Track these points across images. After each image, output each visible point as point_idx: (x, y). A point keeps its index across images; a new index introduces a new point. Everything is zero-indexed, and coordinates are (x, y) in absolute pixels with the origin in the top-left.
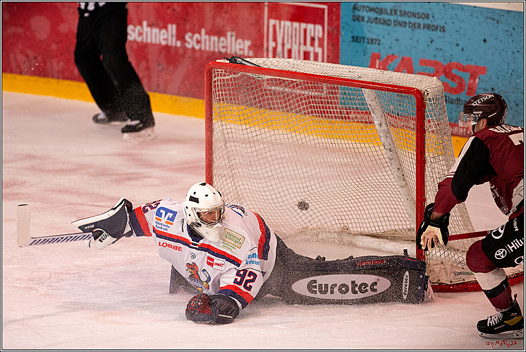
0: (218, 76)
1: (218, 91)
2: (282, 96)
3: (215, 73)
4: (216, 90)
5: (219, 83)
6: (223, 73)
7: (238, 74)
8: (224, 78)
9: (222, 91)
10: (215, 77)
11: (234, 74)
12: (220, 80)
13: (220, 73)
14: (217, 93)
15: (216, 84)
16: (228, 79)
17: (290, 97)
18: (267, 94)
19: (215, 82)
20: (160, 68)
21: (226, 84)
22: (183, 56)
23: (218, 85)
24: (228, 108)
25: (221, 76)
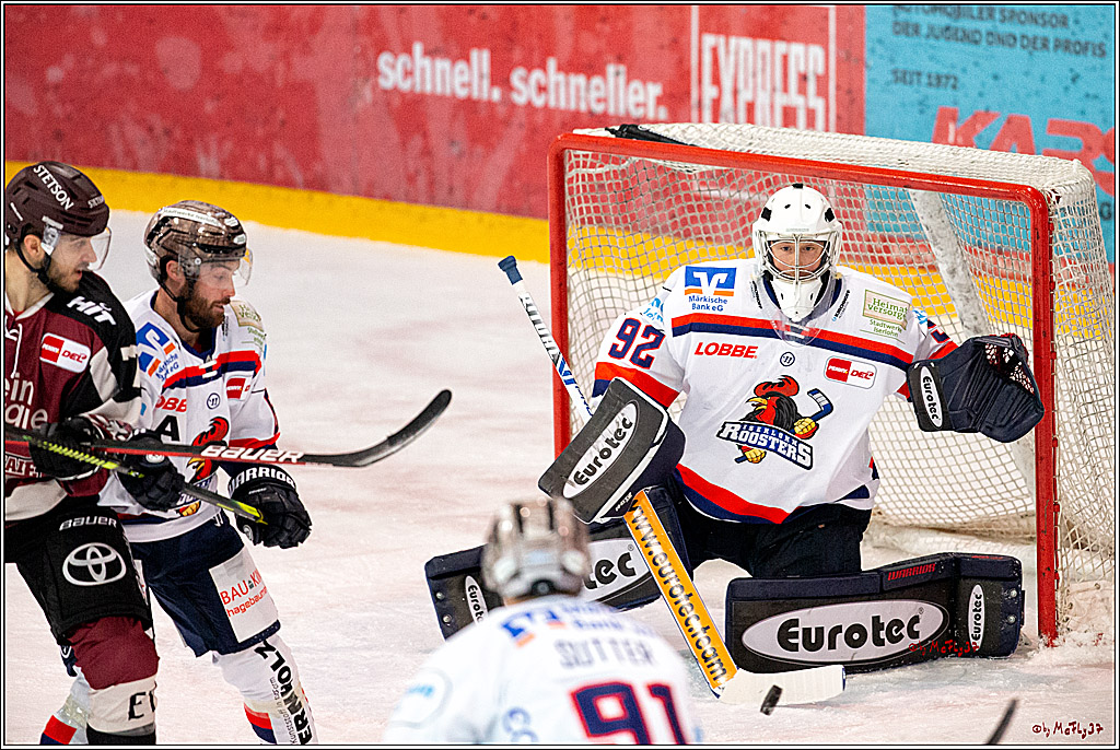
0: (578, 167)
1: (580, 203)
2: (725, 212)
3: (570, 159)
4: (573, 200)
5: (580, 183)
6: (589, 160)
7: (624, 162)
8: (591, 171)
9: (587, 202)
10: (571, 168)
11: (616, 161)
12: (583, 176)
13: (581, 159)
14: (577, 207)
15: (574, 185)
16: (601, 175)
17: (745, 214)
18: (691, 209)
19: (571, 180)
20: (455, 150)
21: (595, 186)
22: (506, 122)
23: (578, 187)
24: (604, 241)
25: (584, 167)
